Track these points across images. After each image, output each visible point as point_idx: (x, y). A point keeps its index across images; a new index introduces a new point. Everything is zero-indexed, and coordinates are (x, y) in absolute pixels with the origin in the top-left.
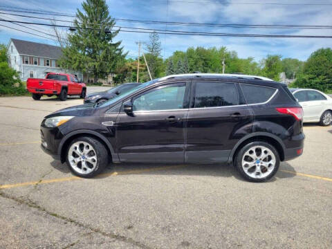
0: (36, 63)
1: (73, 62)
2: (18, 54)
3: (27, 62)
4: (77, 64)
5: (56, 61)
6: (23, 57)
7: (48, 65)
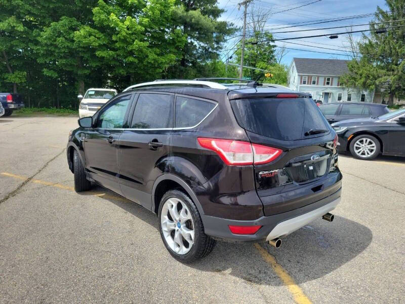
0: (314, 83)
1: (358, 77)
2: (297, 74)
3: (304, 83)
4: (363, 80)
5: (339, 78)
6: (301, 77)
7: (328, 83)
